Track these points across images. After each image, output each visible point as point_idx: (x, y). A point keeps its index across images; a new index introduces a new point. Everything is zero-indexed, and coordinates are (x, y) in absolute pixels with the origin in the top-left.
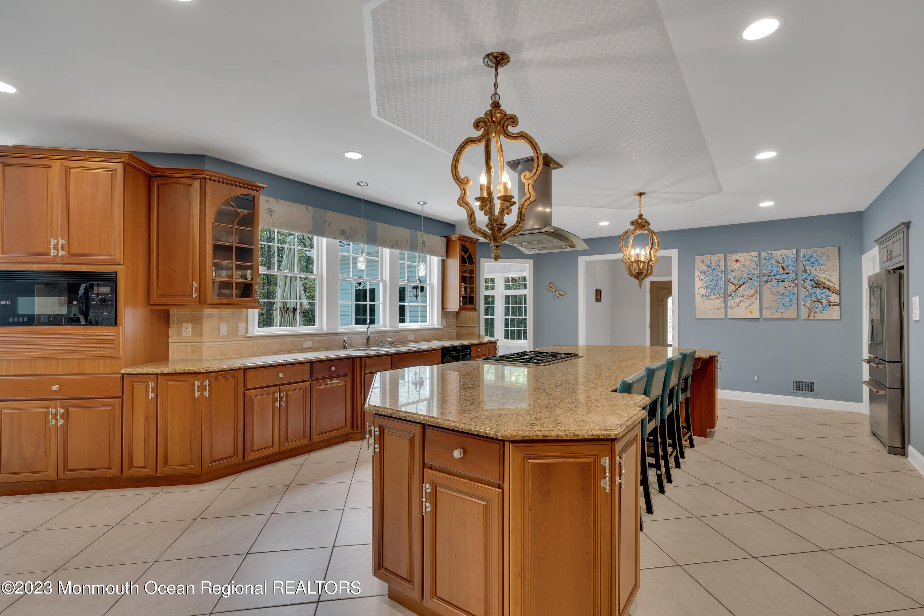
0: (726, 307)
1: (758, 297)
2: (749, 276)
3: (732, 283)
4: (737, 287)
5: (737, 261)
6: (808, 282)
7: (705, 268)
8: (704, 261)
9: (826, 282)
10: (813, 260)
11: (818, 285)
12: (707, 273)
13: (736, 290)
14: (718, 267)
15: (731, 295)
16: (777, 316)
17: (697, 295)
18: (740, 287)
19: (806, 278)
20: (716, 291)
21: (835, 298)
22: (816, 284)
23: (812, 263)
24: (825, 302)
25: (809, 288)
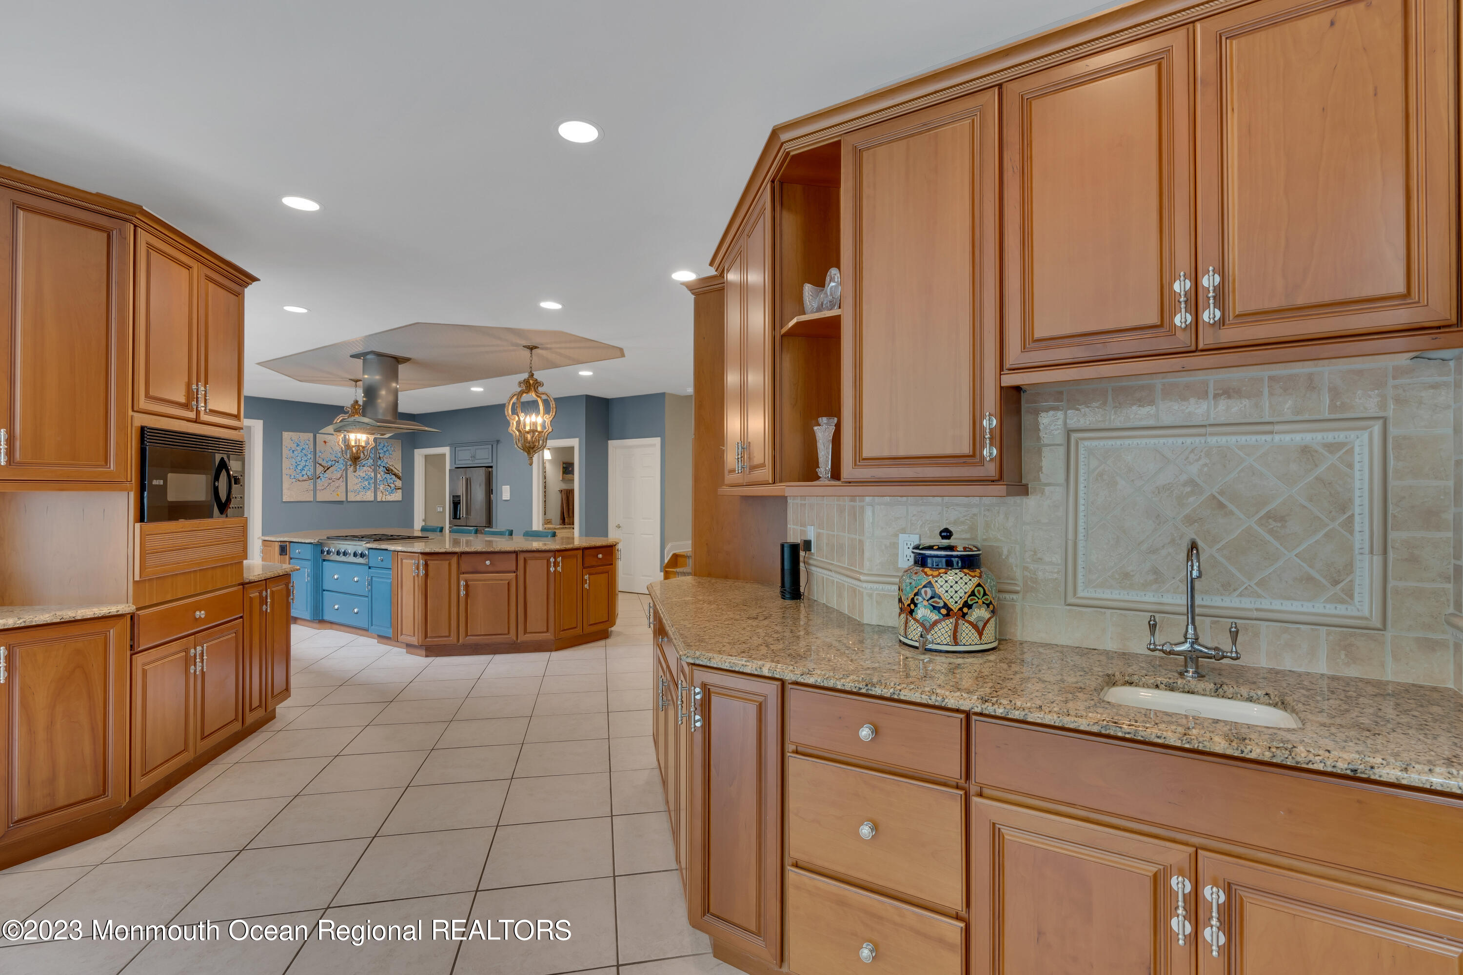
0: (315, 490)
1: (344, 480)
2: (336, 459)
3: (320, 465)
4: (326, 469)
5: (325, 442)
6: (382, 468)
7: (294, 446)
8: (293, 438)
9: (394, 469)
10: (385, 449)
11: (388, 471)
12: (295, 452)
13: (325, 472)
14: (307, 446)
15: (320, 477)
16: (358, 498)
17: (284, 477)
18: (328, 469)
19: (380, 465)
20: (304, 472)
21: (399, 483)
22: (387, 470)
23: (385, 452)
24: (392, 486)
25: (382, 473)
